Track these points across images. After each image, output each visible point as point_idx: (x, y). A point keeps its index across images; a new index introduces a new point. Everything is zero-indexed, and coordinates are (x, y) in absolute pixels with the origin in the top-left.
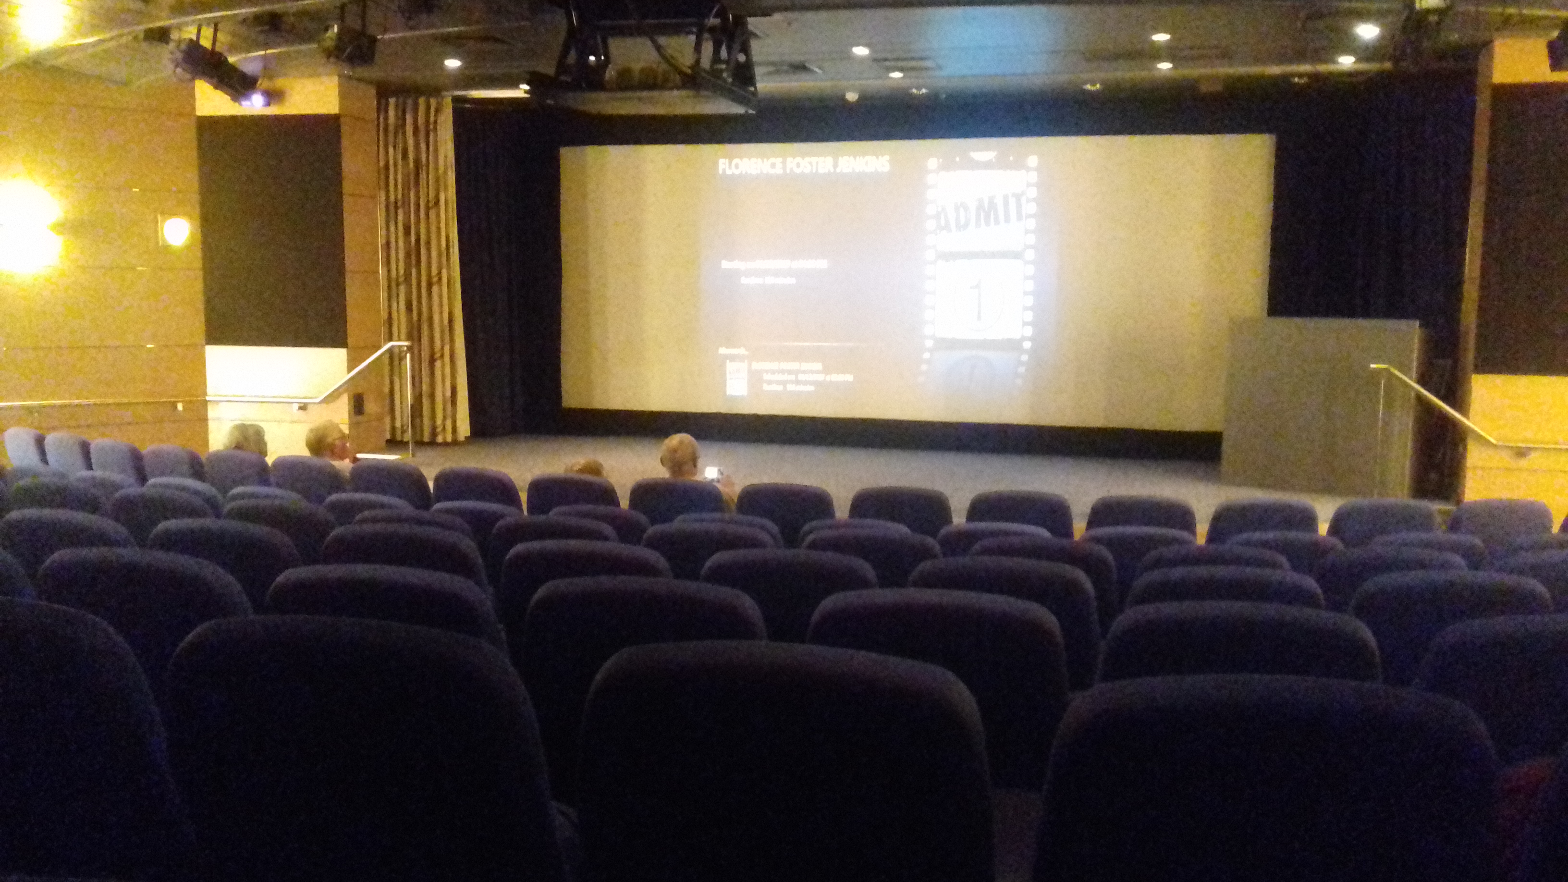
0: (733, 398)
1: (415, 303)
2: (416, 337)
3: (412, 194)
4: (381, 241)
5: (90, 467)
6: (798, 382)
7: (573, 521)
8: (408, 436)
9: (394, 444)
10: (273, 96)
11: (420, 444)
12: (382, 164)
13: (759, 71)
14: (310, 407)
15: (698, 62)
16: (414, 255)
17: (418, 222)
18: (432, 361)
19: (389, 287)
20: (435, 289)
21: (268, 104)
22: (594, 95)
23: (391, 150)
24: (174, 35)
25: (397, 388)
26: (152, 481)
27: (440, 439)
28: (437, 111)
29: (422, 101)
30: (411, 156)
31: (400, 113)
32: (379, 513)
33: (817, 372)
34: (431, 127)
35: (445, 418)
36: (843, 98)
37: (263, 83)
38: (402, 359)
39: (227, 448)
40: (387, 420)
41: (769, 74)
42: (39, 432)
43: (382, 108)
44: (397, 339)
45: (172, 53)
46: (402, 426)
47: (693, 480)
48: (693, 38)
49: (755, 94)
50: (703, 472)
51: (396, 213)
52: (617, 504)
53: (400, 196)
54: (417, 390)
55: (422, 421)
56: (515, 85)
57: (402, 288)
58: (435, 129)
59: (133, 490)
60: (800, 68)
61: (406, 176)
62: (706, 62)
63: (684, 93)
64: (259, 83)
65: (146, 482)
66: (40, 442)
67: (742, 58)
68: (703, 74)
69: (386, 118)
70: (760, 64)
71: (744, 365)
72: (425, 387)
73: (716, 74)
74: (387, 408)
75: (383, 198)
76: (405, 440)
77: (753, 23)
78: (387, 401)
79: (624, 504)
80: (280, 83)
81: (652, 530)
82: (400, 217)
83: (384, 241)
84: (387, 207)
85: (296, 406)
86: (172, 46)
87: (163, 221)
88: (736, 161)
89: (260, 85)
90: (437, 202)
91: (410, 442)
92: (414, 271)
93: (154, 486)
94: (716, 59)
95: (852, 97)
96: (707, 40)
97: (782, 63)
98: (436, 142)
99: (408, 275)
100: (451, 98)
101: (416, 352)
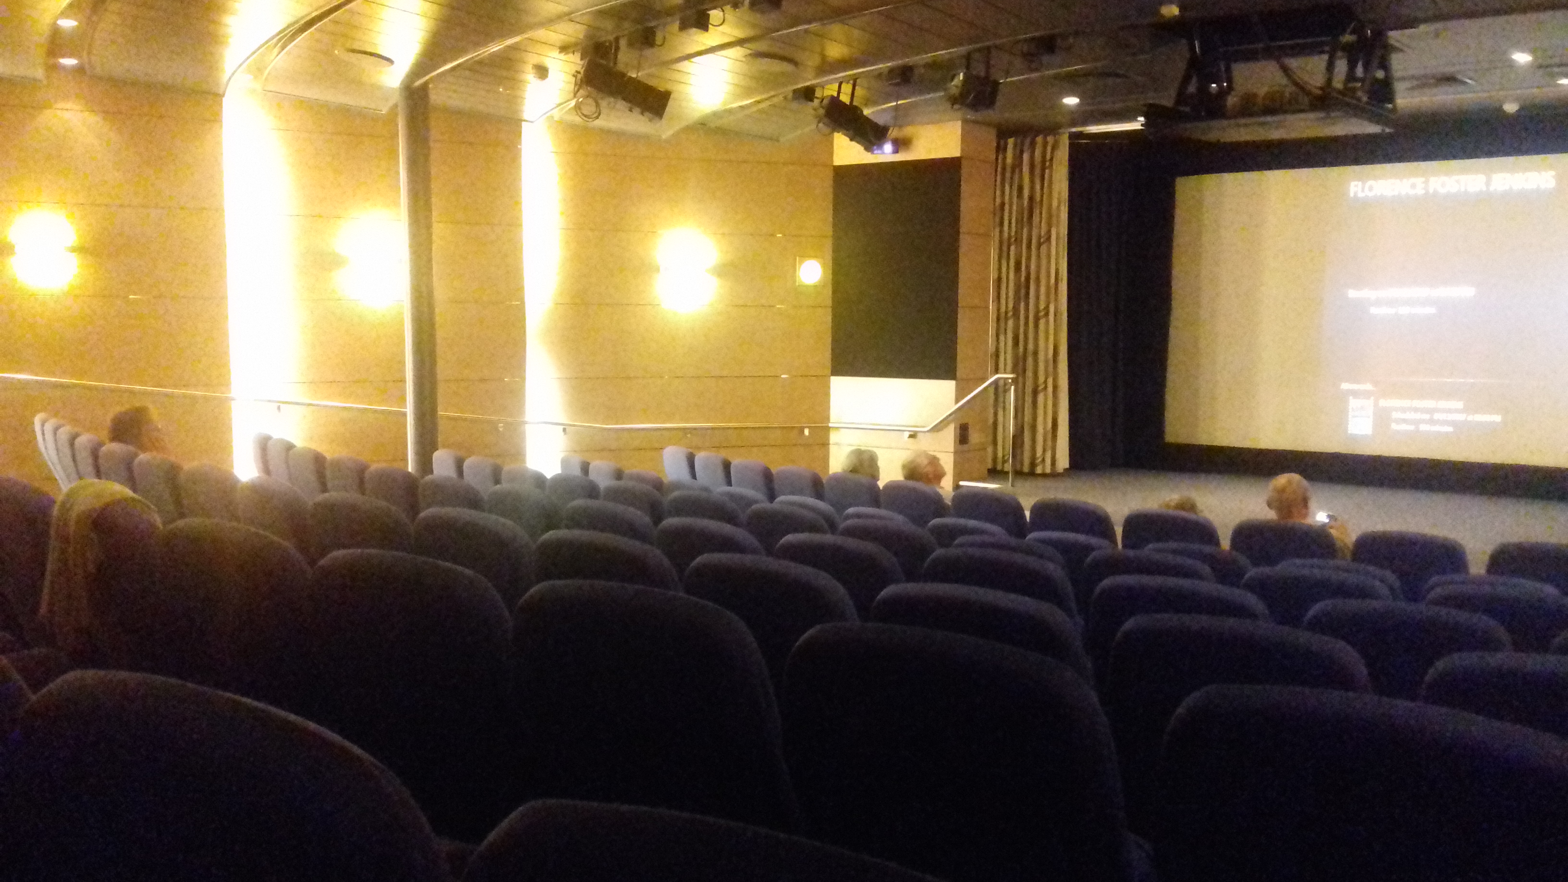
0: (1354, 438)
1: (1021, 337)
2: (1020, 371)
3: (1025, 230)
4: (993, 275)
5: (729, 483)
6: (1432, 422)
7: (1171, 559)
8: (1008, 467)
9: (994, 473)
10: (900, 144)
11: (1019, 473)
12: (998, 201)
13: (1400, 87)
14: (920, 435)
15: (1329, 81)
16: (1023, 290)
17: (1029, 258)
18: (1035, 393)
19: (998, 319)
20: (1042, 322)
21: (896, 151)
22: (1215, 123)
23: (1007, 188)
24: (818, 93)
25: (1000, 418)
26: (779, 499)
27: (1039, 470)
28: (1054, 148)
29: (1039, 139)
30: (1026, 193)
31: (1018, 152)
32: (977, 538)
33: (1457, 411)
34: (1048, 164)
35: (1044, 451)
36: (1500, 110)
37: (893, 133)
38: (1006, 391)
39: (845, 471)
40: (990, 450)
41: (1412, 88)
42: (690, 450)
43: (1001, 149)
44: (1003, 372)
45: (815, 110)
46: (1003, 456)
47: (1303, 524)
48: (1326, 57)
49: (1394, 110)
50: (1315, 515)
51: (1009, 249)
52: (1217, 543)
53: (1013, 234)
54: (1019, 422)
55: (1022, 452)
56: (1132, 118)
57: (1011, 323)
58: (1051, 165)
59: (763, 504)
60: (1450, 79)
61: (1020, 212)
62: (1338, 83)
63: (1312, 116)
64: (890, 132)
65: (774, 501)
66: (691, 461)
67: (1380, 74)
68: (1335, 94)
69: (1005, 158)
70: (1403, 79)
71: (1369, 403)
72: (1027, 418)
73: (1347, 91)
74: (990, 438)
75: (997, 234)
76: (1006, 470)
77: (1394, 36)
78: (991, 431)
79: (1225, 543)
80: (908, 131)
81: (1252, 572)
82: (1012, 253)
83: (996, 276)
84: (1001, 243)
85: (907, 434)
86: (816, 102)
87: (801, 263)
88: (1370, 183)
89: (890, 135)
90: (1049, 239)
91: (1010, 472)
92: (1022, 305)
93: (781, 502)
94: (1351, 76)
95: (1511, 108)
96: (1341, 58)
97: (1425, 76)
98: (1051, 176)
99: (1016, 309)
100: (1068, 135)
101: (1020, 385)
